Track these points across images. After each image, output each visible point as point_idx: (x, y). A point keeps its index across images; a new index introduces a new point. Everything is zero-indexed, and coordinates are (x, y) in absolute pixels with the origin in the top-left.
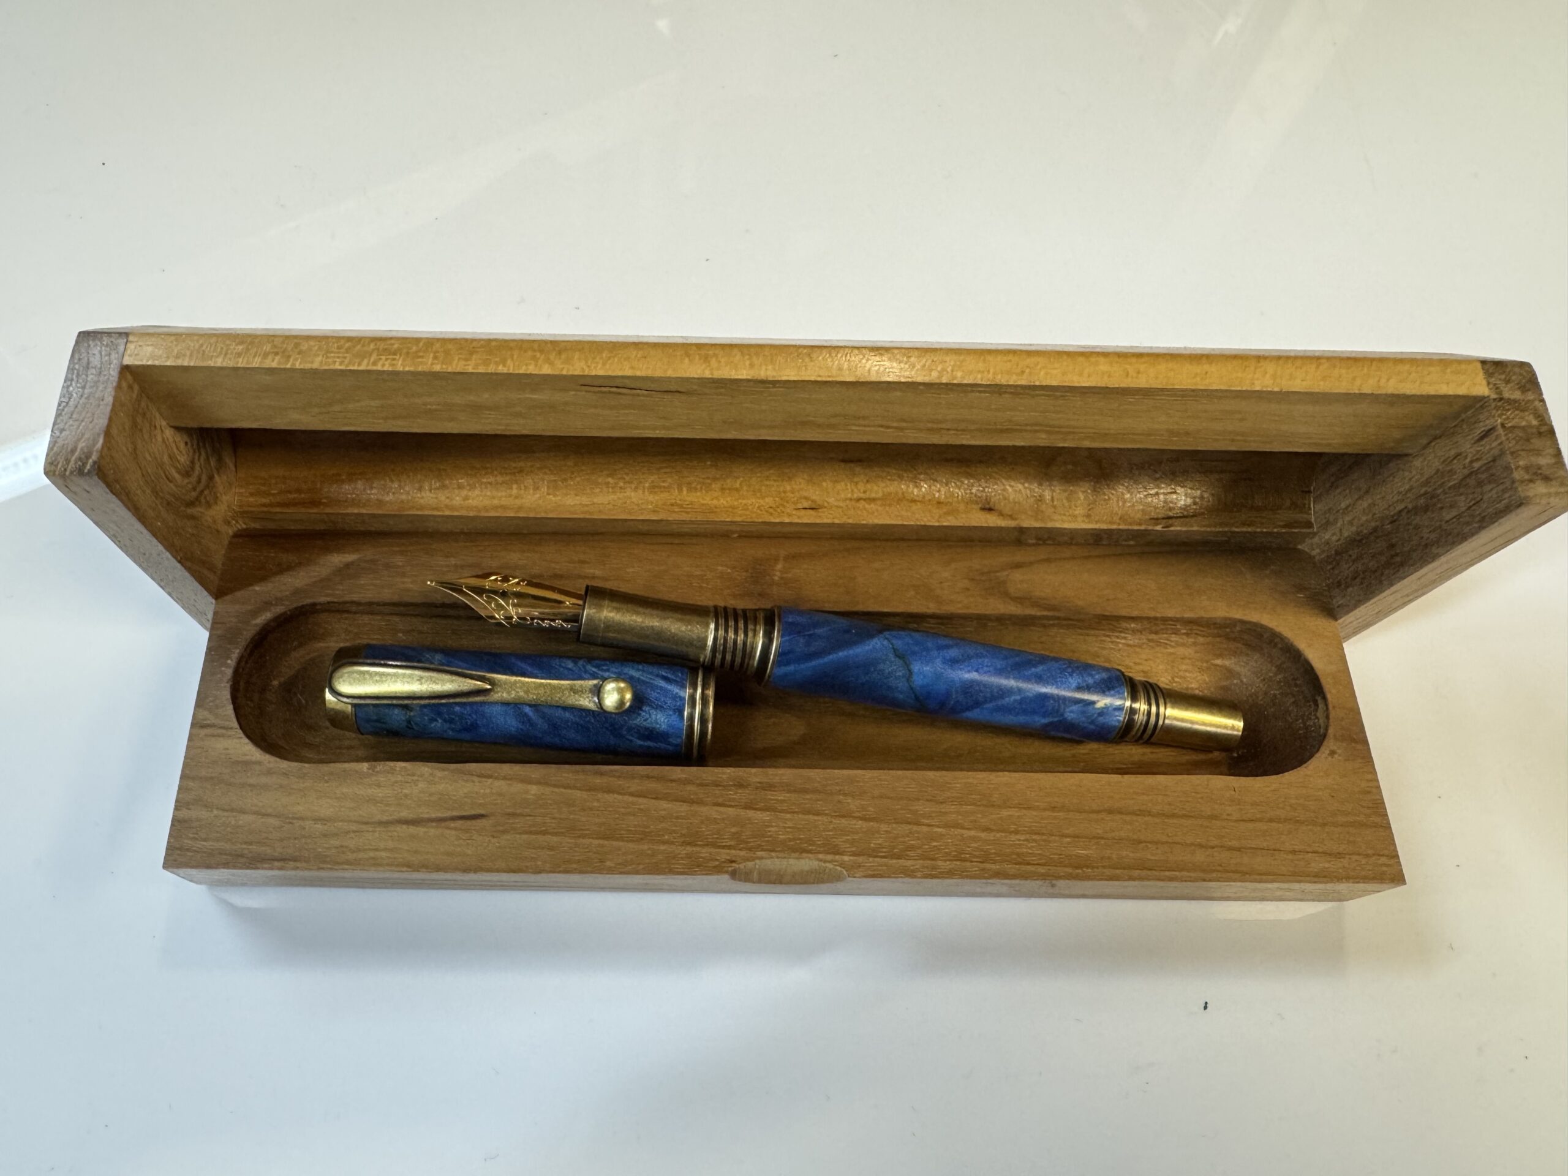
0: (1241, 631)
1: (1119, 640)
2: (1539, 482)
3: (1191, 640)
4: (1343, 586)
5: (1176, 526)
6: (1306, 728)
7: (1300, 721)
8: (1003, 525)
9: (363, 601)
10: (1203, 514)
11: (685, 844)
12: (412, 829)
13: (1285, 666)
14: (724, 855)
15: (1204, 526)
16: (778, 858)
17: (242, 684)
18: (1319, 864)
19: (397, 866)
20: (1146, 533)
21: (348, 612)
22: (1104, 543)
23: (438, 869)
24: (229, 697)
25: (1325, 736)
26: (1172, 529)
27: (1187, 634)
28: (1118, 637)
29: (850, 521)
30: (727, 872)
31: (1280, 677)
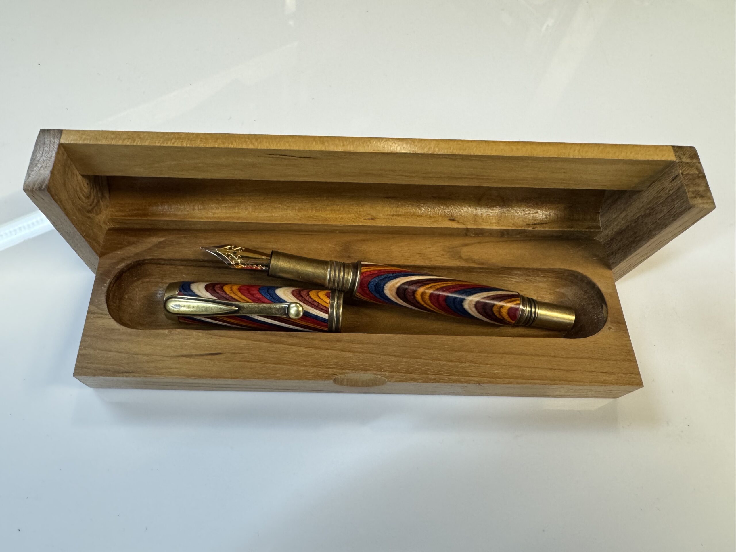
0: (568, 275)
1: (512, 279)
2: (698, 198)
3: (545, 280)
4: (614, 254)
5: (538, 228)
6: (598, 318)
7: (595, 316)
8: (459, 227)
9: (167, 258)
10: (550, 223)
11: (313, 367)
12: (188, 359)
13: (588, 291)
14: (331, 371)
15: (552, 228)
16: (355, 372)
17: (111, 295)
18: (603, 378)
19: (181, 376)
20: (524, 231)
21: (160, 264)
22: (506, 236)
23: (200, 377)
24: (105, 300)
25: (606, 321)
26: (537, 229)
27: (543, 277)
28: (511, 278)
29: (390, 225)
30: (332, 379)
31: (586, 296)
